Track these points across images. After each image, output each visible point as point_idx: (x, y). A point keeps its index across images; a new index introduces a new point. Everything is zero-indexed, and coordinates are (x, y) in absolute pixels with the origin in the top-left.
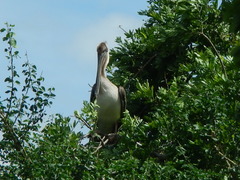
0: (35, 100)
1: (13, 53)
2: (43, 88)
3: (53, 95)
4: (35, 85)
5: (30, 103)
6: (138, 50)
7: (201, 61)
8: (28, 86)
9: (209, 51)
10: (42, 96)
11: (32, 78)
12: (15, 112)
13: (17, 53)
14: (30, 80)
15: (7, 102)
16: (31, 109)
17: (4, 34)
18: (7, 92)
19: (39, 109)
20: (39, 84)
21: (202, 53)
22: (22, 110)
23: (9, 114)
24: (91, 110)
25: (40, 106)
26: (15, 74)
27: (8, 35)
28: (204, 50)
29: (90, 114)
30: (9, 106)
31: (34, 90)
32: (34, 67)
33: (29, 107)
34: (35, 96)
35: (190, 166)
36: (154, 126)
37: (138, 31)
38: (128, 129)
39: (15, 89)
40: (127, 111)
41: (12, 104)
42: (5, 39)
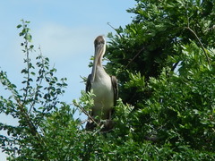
0: (49, 89)
1: (28, 47)
2: (56, 79)
3: (65, 85)
4: (49, 76)
5: (43, 92)
6: (128, 44)
7: (187, 53)
8: (42, 77)
9: (194, 44)
10: (55, 86)
11: (46, 69)
12: (31, 100)
13: (32, 47)
14: (44, 71)
15: (23, 91)
16: (45, 98)
17: (21, 30)
18: (24, 82)
19: (52, 98)
20: (52, 74)
21: (188, 46)
22: (36, 99)
23: (25, 102)
24: (88, 99)
25: (53, 95)
26: (30, 66)
27: (24, 30)
28: (190, 43)
29: (87, 102)
30: (25, 95)
31: (48, 81)
32: (47, 59)
33: (43, 96)
34: (48, 86)
35: (185, 147)
36: (146, 112)
37: (128, 27)
38: (121, 115)
39: (31, 80)
40: (120, 100)
41: (28, 93)
42: (21, 34)
